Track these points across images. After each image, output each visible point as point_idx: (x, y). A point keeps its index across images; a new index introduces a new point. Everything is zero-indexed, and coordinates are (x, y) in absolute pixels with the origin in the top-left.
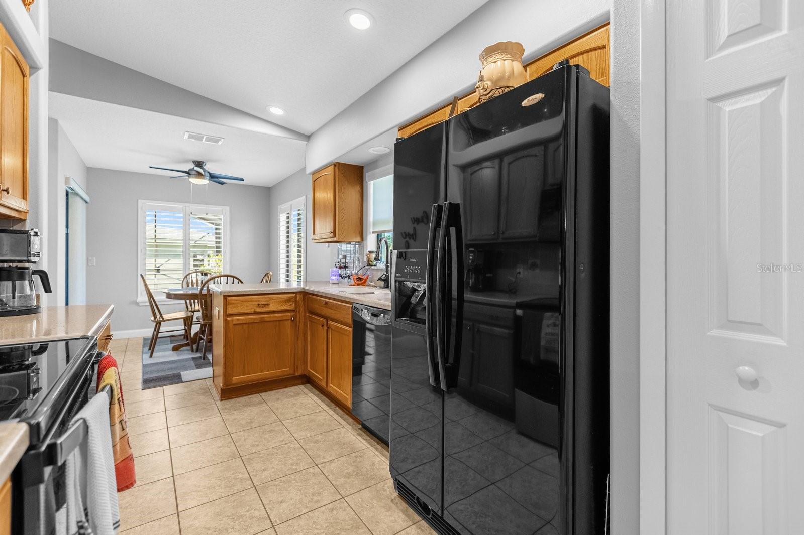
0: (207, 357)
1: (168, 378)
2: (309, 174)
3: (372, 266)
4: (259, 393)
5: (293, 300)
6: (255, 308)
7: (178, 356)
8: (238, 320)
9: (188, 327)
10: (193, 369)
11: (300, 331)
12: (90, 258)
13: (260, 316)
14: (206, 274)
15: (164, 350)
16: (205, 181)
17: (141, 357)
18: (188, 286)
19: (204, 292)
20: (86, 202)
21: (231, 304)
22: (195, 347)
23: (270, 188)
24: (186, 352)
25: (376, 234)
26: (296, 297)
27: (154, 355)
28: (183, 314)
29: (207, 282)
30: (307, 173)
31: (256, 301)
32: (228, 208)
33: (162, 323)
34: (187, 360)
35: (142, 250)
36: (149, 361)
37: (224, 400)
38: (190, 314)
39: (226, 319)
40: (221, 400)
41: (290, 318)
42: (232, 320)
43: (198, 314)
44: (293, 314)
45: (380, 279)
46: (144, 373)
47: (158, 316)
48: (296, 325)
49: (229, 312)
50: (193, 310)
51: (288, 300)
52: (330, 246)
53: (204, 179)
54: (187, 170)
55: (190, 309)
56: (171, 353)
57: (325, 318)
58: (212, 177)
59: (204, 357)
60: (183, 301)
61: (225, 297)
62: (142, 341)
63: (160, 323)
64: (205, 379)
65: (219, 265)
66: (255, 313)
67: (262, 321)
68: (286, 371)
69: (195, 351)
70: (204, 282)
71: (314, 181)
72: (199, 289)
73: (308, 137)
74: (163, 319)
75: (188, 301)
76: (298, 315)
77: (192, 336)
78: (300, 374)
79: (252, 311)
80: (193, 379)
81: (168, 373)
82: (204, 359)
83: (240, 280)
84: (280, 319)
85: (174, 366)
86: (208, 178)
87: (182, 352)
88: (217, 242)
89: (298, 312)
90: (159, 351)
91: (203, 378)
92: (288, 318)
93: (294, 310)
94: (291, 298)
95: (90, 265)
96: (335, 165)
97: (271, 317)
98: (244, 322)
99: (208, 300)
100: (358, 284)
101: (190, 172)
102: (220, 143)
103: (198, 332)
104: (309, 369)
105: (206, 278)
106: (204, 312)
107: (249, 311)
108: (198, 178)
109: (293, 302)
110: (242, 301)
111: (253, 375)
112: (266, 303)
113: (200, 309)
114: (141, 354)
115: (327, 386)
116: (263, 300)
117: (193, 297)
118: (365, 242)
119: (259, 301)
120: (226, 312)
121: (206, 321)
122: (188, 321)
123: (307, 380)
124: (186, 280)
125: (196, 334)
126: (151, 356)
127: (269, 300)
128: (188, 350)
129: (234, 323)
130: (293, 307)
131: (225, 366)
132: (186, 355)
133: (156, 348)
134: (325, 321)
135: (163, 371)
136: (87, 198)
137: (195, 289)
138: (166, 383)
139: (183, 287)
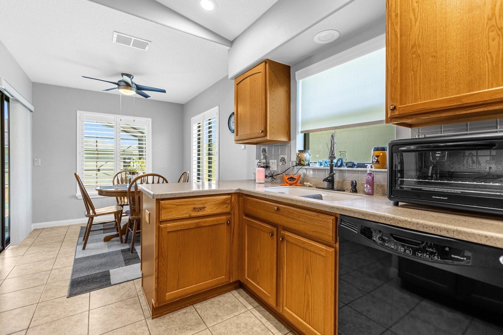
0: (135, 250)
1: (97, 278)
2: (232, 79)
3: (304, 165)
4: (193, 305)
5: (229, 202)
6: (191, 212)
7: (109, 247)
8: (173, 227)
9: (118, 220)
10: (122, 266)
11: (234, 234)
12: (35, 159)
13: (196, 221)
14: (133, 173)
15: (97, 241)
16: (132, 93)
17: (74, 248)
18: (118, 183)
19: (133, 189)
20: (31, 111)
21: (165, 208)
22: (124, 237)
23: (183, 105)
24: (116, 243)
25: (303, 134)
26: (231, 198)
27: (88, 246)
28: (114, 209)
29: (135, 180)
30: (229, 78)
31: (192, 204)
32: (150, 120)
33: (94, 217)
34: (116, 253)
35: (80, 153)
36: (81, 254)
37: (156, 317)
38: (120, 208)
39: (159, 227)
40: (153, 318)
41: (225, 221)
42: (166, 228)
43: (127, 208)
44: (228, 217)
45: (325, 180)
46: (74, 271)
47: (91, 211)
48: (231, 228)
49: (163, 218)
50: (123, 203)
51: (224, 202)
52: (246, 147)
53: (131, 90)
54: (117, 82)
55: (120, 203)
56: (103, 243)
57: (276, 227)
58: (139, 89)
59: (132, 250)
60: (115, 198)
61: (157, 200)
62: (79, 230)
63: (93, 218)
64: (133, 280)
65: (142, 166)
66: (191, 218)
67: (198, 227)
68: (222, 278)
69: (124, 241)
70: (132, 180)
71: (237, 85)
72: (128, 187)
73: (231, 43)
74: (95, 213)
75: (119, 198)
76: (233, 218)
77: (122, 227)
78: (234, 280)
79: (187, 215)
80: (122, 281)
81: (98, 272)
82: (132, 252)
83: (164, 179)
84: (216, 223)
85: (103, 260)
86: (135, 89)
87: (112, 243)
88: (139, 151)
89: (233, 215)
90: (92, 242)
91: (132, 279)
92: (223, 222)
93: (229, 213)
94: (227, 199)
95: (35, 165)
96: (266, 63)
97: (206, 221)
98: (179, 228)
99: (136, 198)
100: (291, 185)
101: (119, 83)
102: (147, 48)
103: (127, 223)
104: (246, 277)
105: (134, 177)
106: (132, 206)
107: (184, 216)
108: (127, 89)
109: (228, 204)
110: (177, 205)
111: (188, 288)
112: (202, 206)
113: (129, 204)
114: (76, 245)
115: (277, 306)
116: (198, 203)
117: (122, 194)
118: (292, 142)
119: (194, 204)
120: (159, 217)
121: (133, 217)
122: (118, 215)
123: (240, 285)
124: (117, 177)
125: (125, 226)
126: (84, 248)
127: (205, 203)
128: (118, 241)
129: (169, 230)
130: (228, 210)
131: (158, 281)
132: (117, 247)
133: (90, 238)
134: (275, 230)
135: (92, 268)
136: (32, 108)
137: (123, 186)
138: (93, 286)
139: (114, 184)
